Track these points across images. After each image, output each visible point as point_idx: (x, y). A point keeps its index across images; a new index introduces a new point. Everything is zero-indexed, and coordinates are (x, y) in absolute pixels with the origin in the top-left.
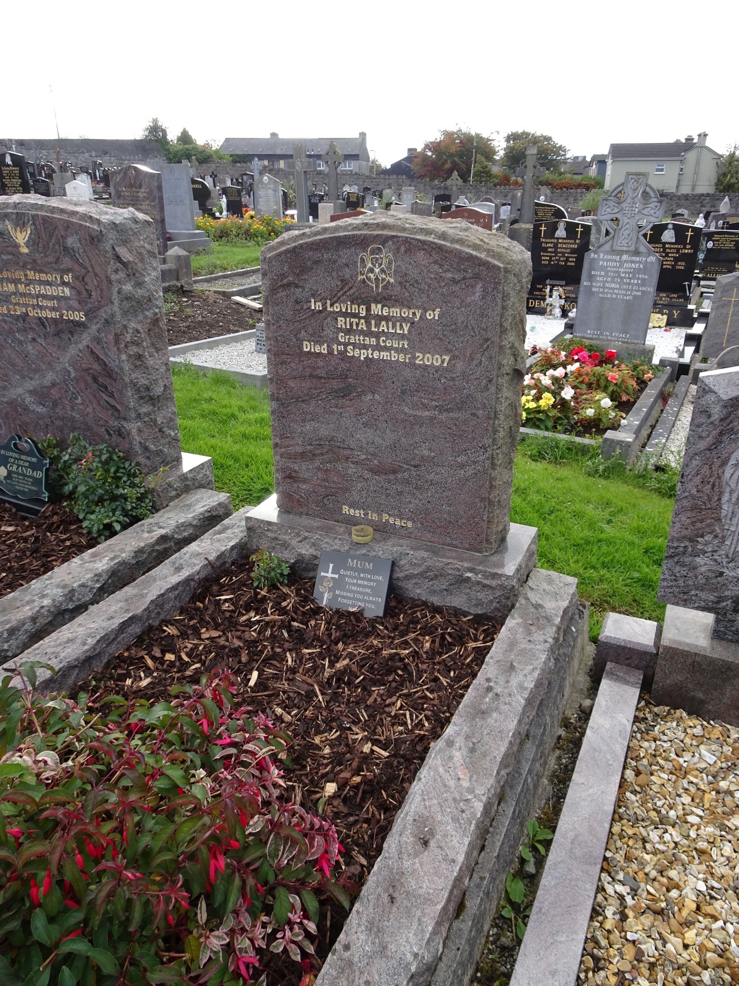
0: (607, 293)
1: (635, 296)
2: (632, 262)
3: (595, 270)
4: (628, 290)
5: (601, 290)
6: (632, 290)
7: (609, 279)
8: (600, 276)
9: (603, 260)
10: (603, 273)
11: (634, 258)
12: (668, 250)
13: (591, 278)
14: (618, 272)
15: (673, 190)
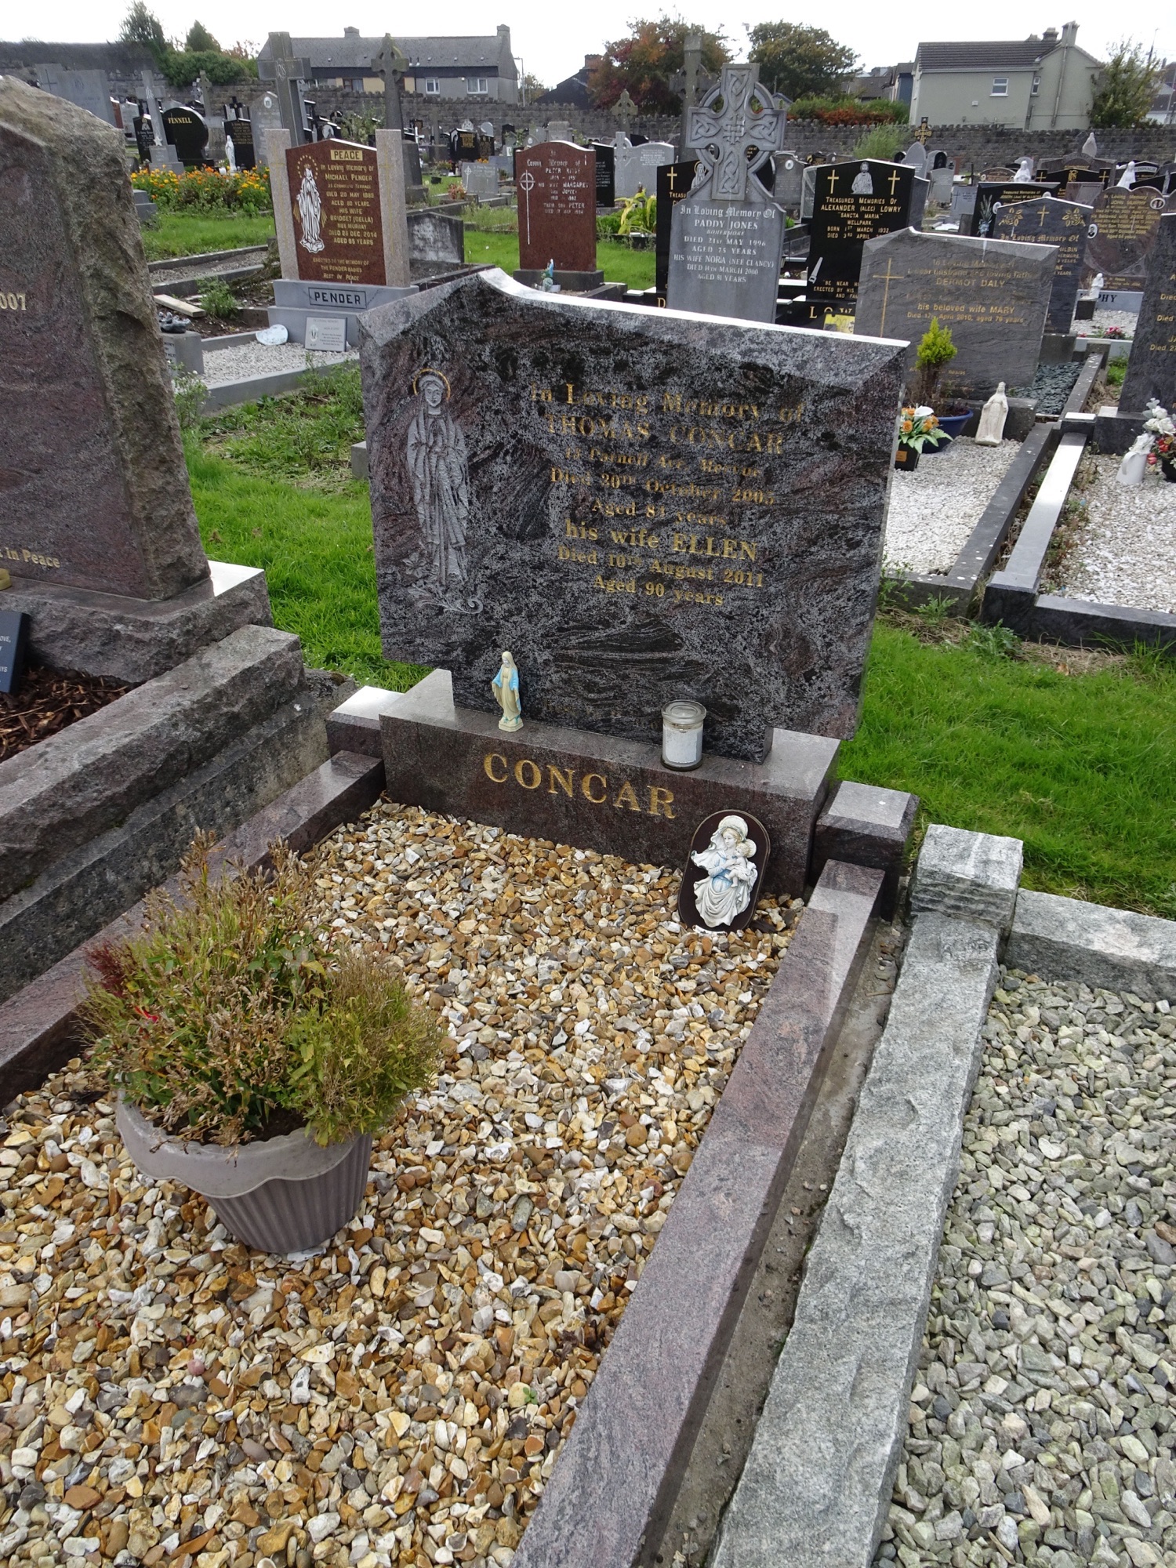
0: (709, 273)
1: (750, 278)
2: (742, 219)
3: (688, 234)
4: (738, 266)
5: (700, 268)
6: (744, 266)
7: (710, 249)
8: (697, 244)
9: (700, 217)
10: (701, 240)
11: (744, 213)
12: (863, 209)
13: (684, 247)
14: (722, 237)
15: (1021, 125)
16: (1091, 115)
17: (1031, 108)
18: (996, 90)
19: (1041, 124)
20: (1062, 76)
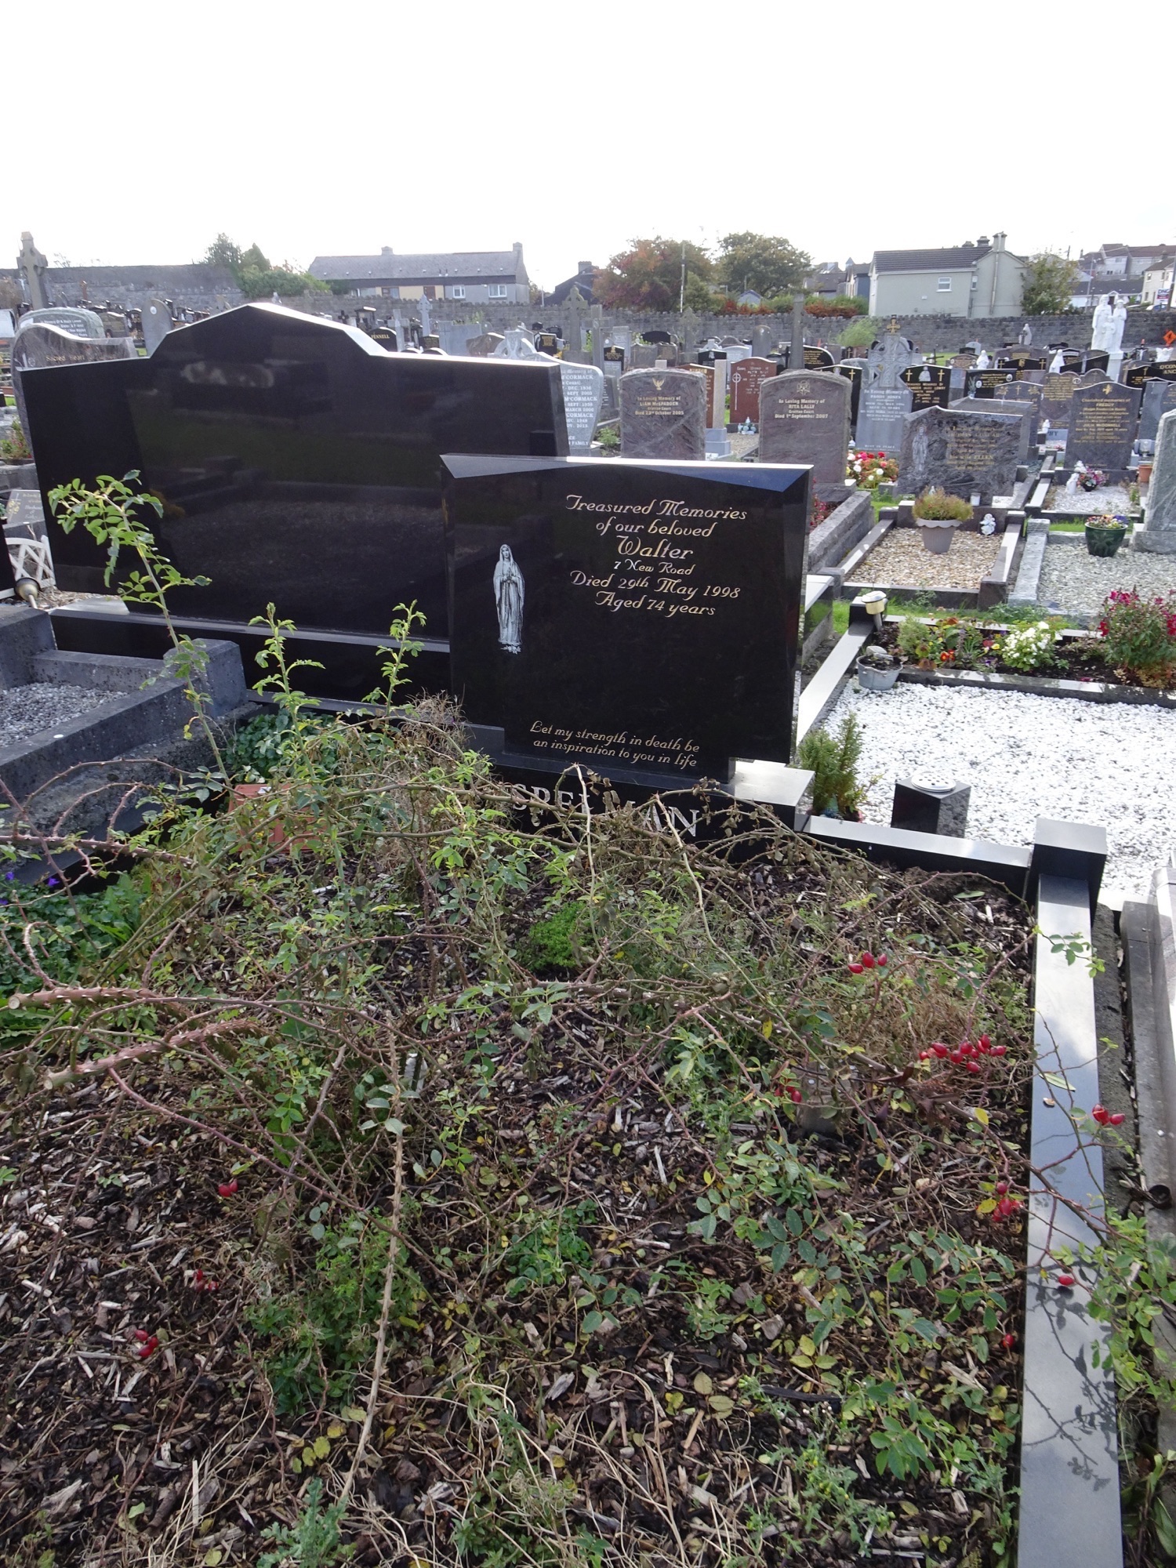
0: (878, 417)
2: (893, 395)
3: (868, 401)
5: (873, 415)
7: (878, 407)
9: (873, 394)
10: (873, 404)
13: (865, 407)
14: (884, 402)
15: (964, 313)
16: (1023, 304)
17: (971, 300)
18: (941, 286)
19: (981, 313)
20: (995, 274)
